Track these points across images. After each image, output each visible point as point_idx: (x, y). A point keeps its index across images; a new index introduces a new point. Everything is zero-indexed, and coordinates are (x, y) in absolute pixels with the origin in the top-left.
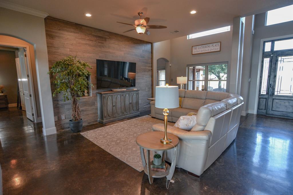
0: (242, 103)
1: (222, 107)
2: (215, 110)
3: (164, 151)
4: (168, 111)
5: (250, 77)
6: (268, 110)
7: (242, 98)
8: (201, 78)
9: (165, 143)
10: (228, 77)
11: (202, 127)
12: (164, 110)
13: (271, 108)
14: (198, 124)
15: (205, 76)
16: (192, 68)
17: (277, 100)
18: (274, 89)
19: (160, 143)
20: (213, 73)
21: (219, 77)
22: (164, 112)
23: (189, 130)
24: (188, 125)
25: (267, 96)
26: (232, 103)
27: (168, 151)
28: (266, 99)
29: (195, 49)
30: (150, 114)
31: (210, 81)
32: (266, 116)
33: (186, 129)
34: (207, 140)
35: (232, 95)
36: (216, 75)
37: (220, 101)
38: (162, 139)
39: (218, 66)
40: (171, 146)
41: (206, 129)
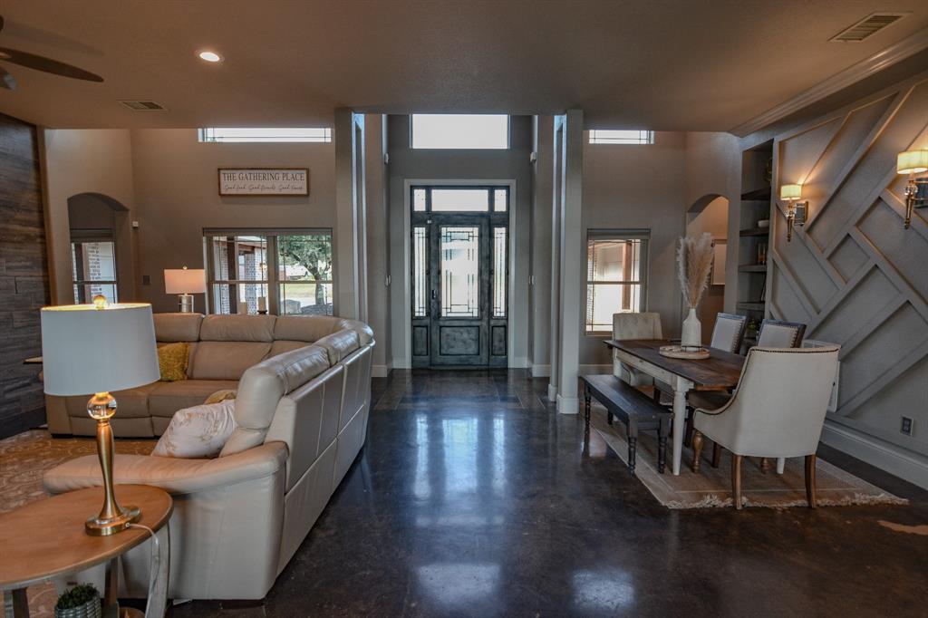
0: (371, 342)
1: (315, 361)
2: (294, 373)
3: (114, 561)
4: (113, 403)
5: (389, 273)
6: (433, 354)
7: (369, 331)
8: (260, 273)
9: (107, 530)
10: (335, 273)
11: (258, 433)
12: (94, 398)
13: (438, 350)
14: (243, 427)
15: (268, 268)
16: (224, 239)
17: (448, 329)
18: (439, 303)
19: (86, 538)
20: (298, 259)
21: (314, 270)
22: (94, 408)
23: (214, 455)
24: (206, 438)
25: (427, 321)
26: (345, 346)
27: (132, 554)
28: (427, 327)
29: (231, 178)
30: (45, 426)
31: (284, 282)
32: (431, 370)
33: (204, 454)
34: (274, 474)
35: (345, 323)
36: (306, 266)
37: (313, 342)
38: (91, 519)
39: (309, 238)
40: (138, 535)
41: (271, 436)
